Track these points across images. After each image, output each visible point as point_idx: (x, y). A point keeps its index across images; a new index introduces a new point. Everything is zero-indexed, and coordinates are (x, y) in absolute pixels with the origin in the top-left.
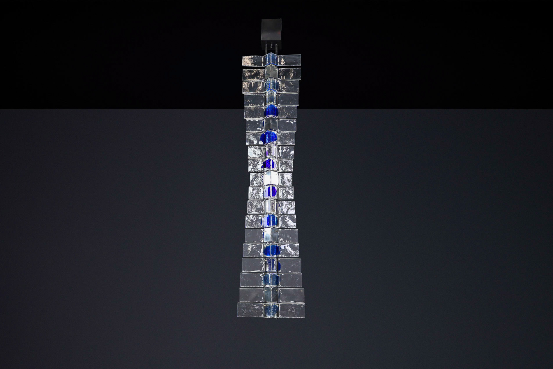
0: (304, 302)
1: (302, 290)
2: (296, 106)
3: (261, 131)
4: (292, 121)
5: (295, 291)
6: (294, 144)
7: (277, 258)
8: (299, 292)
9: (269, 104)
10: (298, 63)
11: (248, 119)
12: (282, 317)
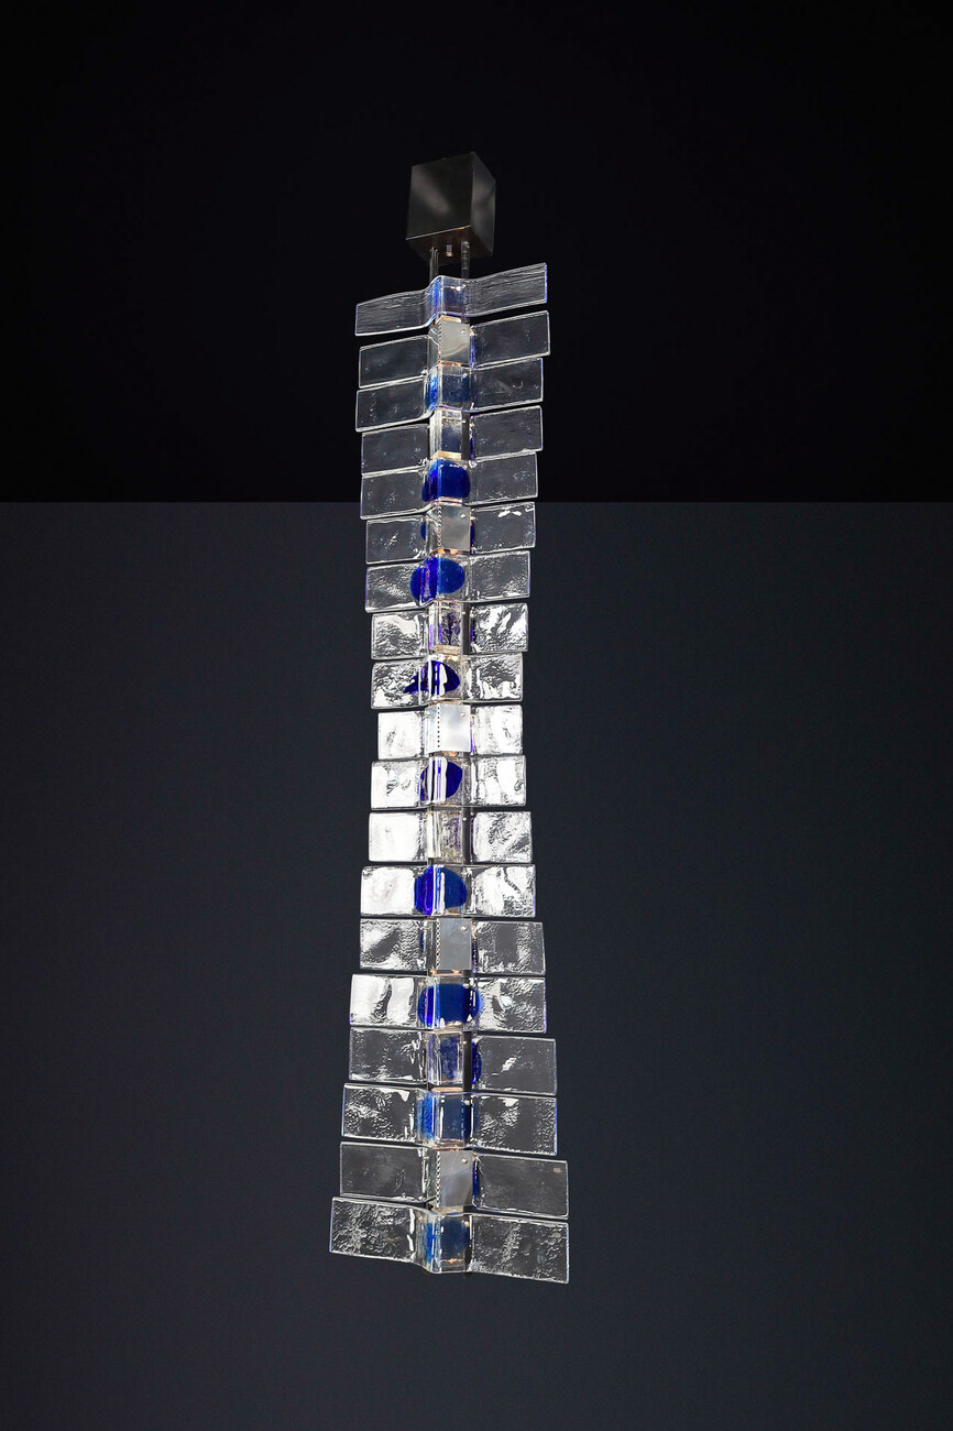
0: (565, 1217)
1: (561, 1168)
2: (533, 452)
3: (415, 558)
4: (521, 509)
5: (532, 1168)
6: (526, 594)
7: (468, 1035)
8: (547, 1173)
9: (437, 456)
10: (538, 296)
11: (370, 519)
12: (483, 1270)
